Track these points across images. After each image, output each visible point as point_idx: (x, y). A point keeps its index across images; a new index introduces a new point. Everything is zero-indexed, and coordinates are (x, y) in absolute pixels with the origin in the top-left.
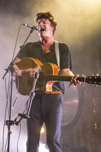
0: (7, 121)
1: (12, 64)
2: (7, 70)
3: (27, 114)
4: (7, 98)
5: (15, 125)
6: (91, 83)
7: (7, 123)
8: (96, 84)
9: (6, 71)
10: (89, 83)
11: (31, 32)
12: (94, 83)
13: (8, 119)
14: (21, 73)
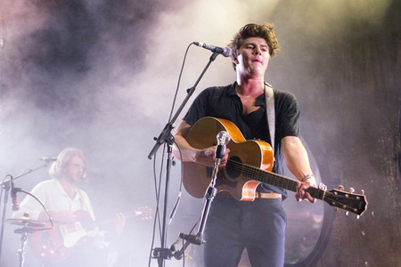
0: (156, 250)
1: (169, 127)
2: (159, 141)
3: (199, 234)
4: (158, 199)
5: (173, 258)
6: (337, 205)
7: (155, 254)
8: (347, 209)
9: (155, 142)
10: (331, 204)
11: (212, 59)
12: (341, 207)
13: (158, 245)
14: (194, 155)
